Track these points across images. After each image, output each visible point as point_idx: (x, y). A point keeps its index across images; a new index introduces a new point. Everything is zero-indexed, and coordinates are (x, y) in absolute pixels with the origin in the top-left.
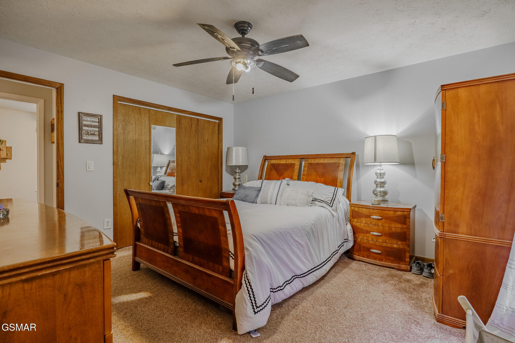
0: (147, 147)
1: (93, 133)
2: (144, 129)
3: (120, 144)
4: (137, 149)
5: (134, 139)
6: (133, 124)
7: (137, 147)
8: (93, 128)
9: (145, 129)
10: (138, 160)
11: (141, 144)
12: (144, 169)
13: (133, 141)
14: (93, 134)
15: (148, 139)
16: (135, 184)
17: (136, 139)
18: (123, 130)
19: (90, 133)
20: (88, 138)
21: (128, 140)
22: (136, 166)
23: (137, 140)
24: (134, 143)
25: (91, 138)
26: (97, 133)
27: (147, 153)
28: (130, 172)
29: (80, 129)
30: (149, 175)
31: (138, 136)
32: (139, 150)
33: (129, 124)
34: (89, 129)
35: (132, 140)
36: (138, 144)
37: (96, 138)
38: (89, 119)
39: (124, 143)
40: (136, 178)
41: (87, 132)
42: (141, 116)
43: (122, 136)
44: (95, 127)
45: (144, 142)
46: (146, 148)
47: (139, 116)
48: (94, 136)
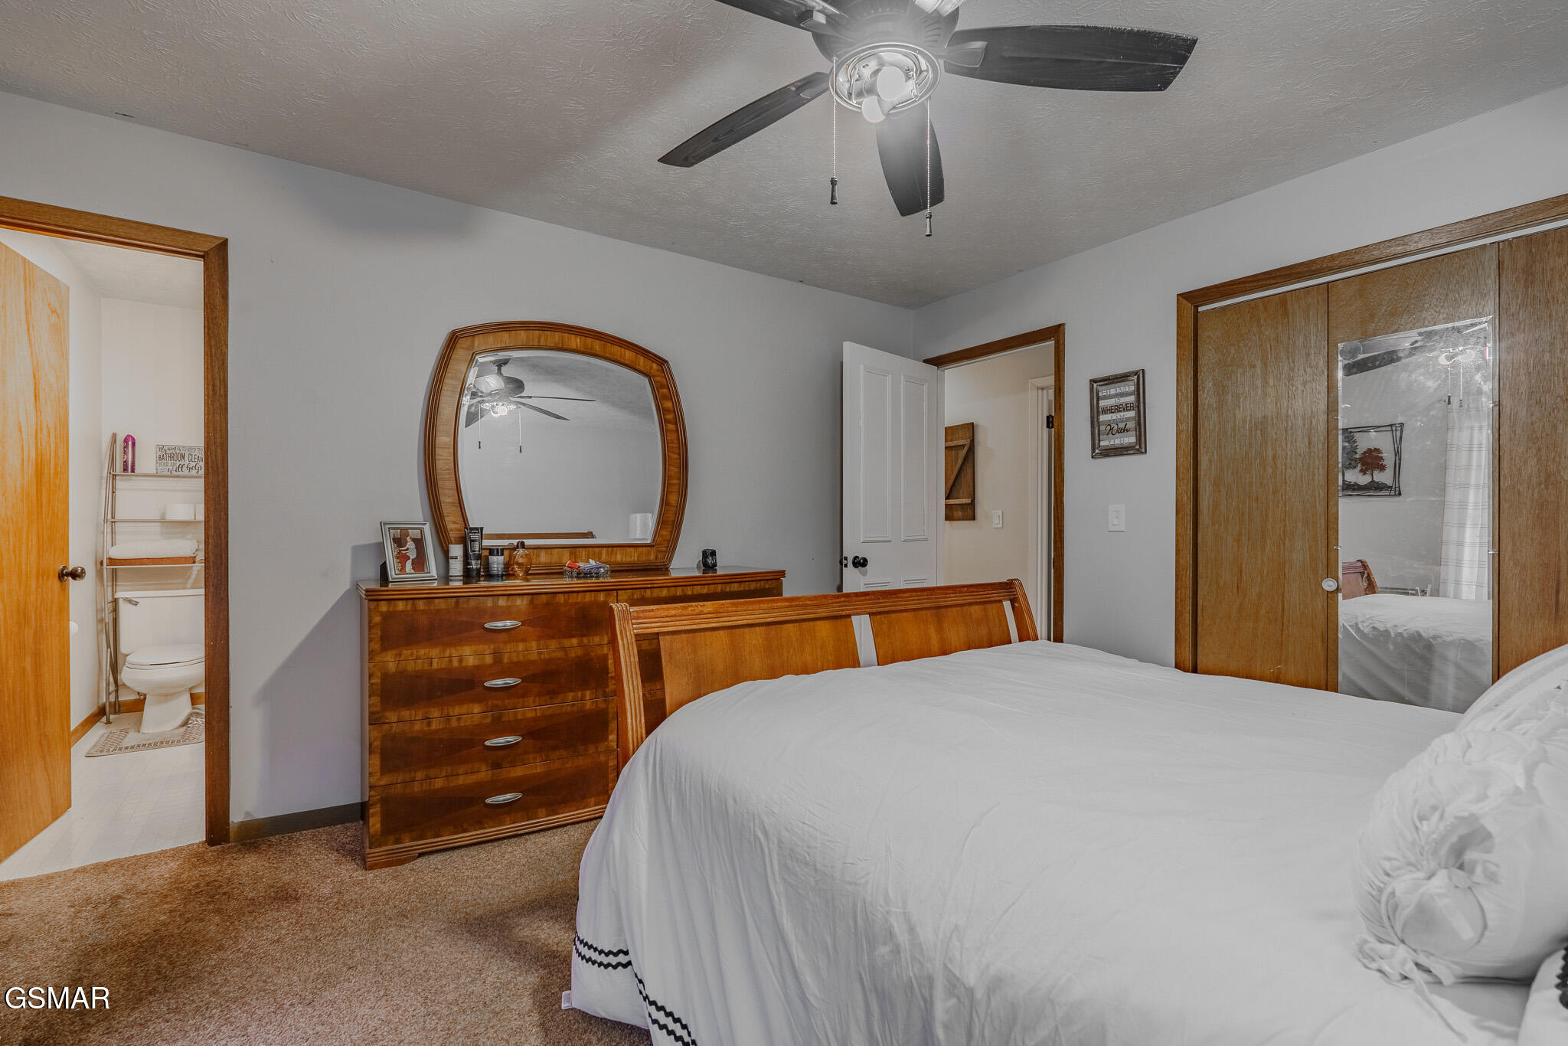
0: (1314, 440)
1: (1122, 425)
2: (1302, 372)
3: (1205, 443)
4: (1270, 453)
5: (1260, 416)
6: (1254, 366)
7: (1269, 444)
8: (1122, 414)
9: (1308, 369)
10: (1275, 492)
11: (1286, 430)
12: (1300, 525)
13: (1256, 426)
14: (1124, 430)
15: (1323, 406)
16: (1259, 578)
17: (1264, 417)
18: (1218, 394)
19: (1116, 427)
20: (1112, 443)
21: (1235, 426)
22: (1267, 515)
23: (1270, 418)
24: (1259, 432)
25: (1118, 441)
26: (1131, 425)
27: (1317, 463)
28: (1240, 535)
29: (1094, 422)
30: (1324, 549)
31: (1276, 404)
32: (1279, 452)
33: (1240, 370)
34: (1114, 416)
35: (1250, 422)
36: (1276, 434)
37: (1130, 439)
38: (1113, 392)
39: (1219, 440)
40: (1265, 559)
41: (1109, 428)
42: (1291, 323)
43: (1215, 416)
44: (1127, 408)
45: (1304, 419)
46: (1310, 444)
47: (1280, 328)
48: (1125, 433)
